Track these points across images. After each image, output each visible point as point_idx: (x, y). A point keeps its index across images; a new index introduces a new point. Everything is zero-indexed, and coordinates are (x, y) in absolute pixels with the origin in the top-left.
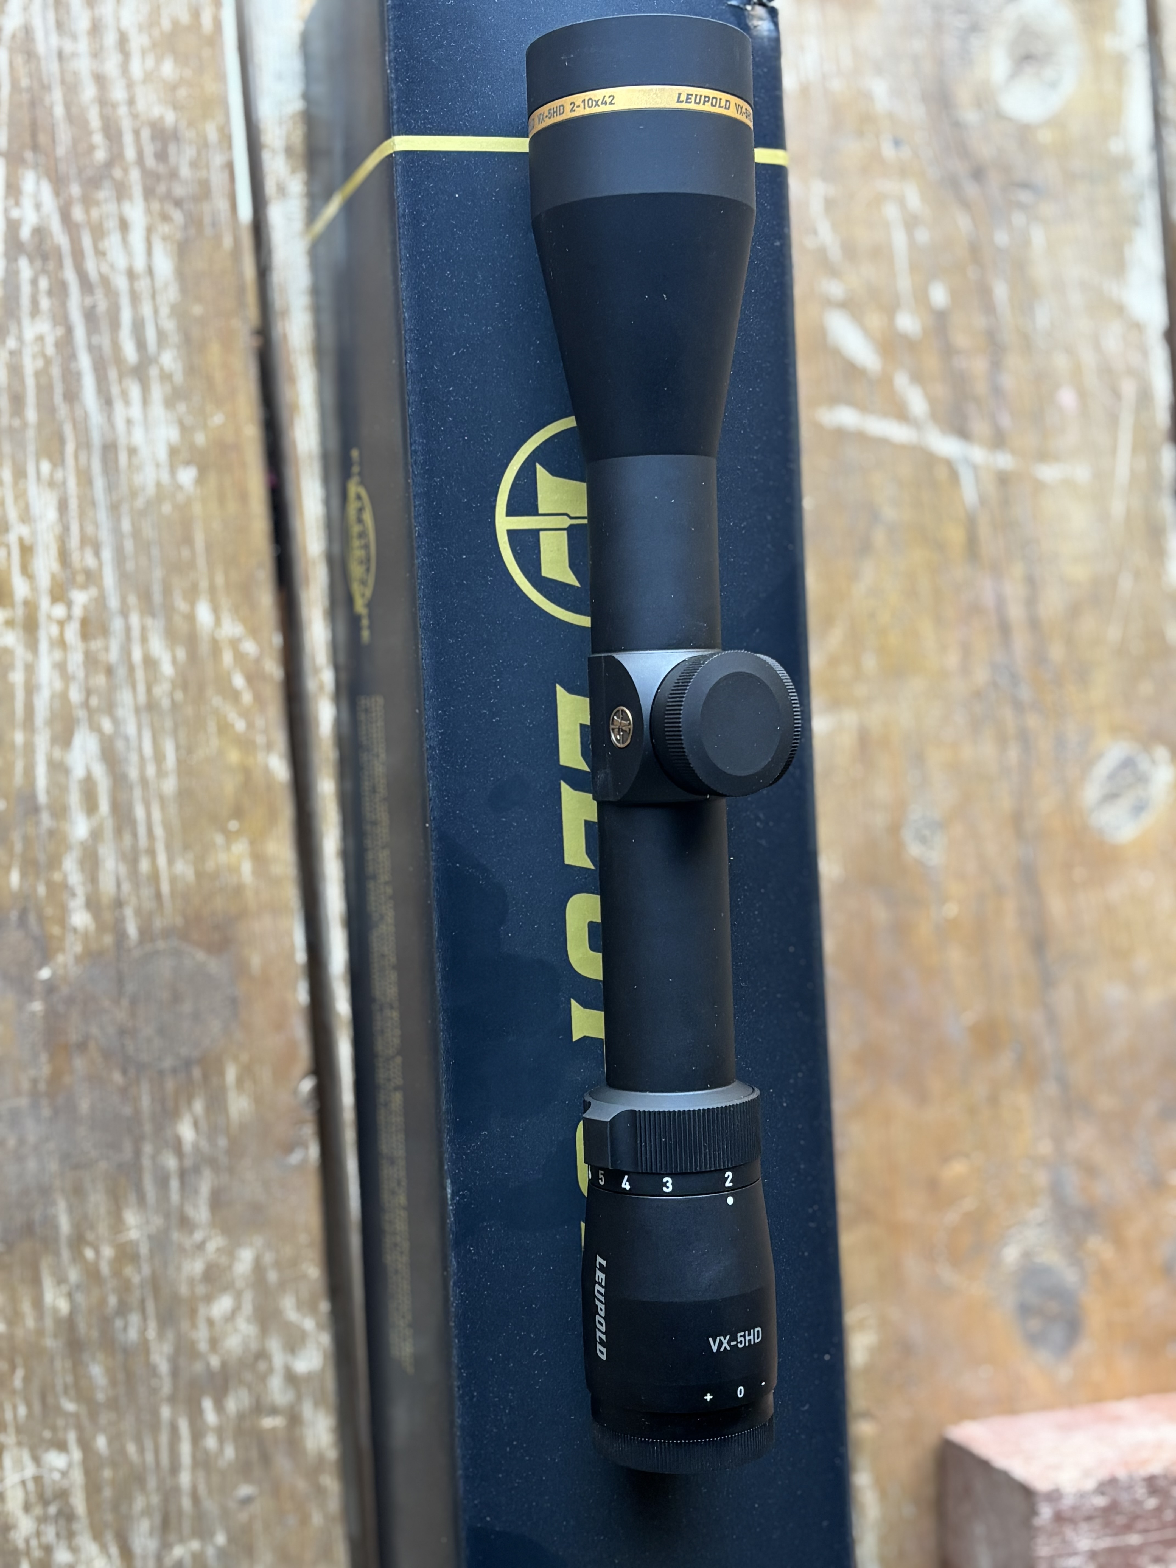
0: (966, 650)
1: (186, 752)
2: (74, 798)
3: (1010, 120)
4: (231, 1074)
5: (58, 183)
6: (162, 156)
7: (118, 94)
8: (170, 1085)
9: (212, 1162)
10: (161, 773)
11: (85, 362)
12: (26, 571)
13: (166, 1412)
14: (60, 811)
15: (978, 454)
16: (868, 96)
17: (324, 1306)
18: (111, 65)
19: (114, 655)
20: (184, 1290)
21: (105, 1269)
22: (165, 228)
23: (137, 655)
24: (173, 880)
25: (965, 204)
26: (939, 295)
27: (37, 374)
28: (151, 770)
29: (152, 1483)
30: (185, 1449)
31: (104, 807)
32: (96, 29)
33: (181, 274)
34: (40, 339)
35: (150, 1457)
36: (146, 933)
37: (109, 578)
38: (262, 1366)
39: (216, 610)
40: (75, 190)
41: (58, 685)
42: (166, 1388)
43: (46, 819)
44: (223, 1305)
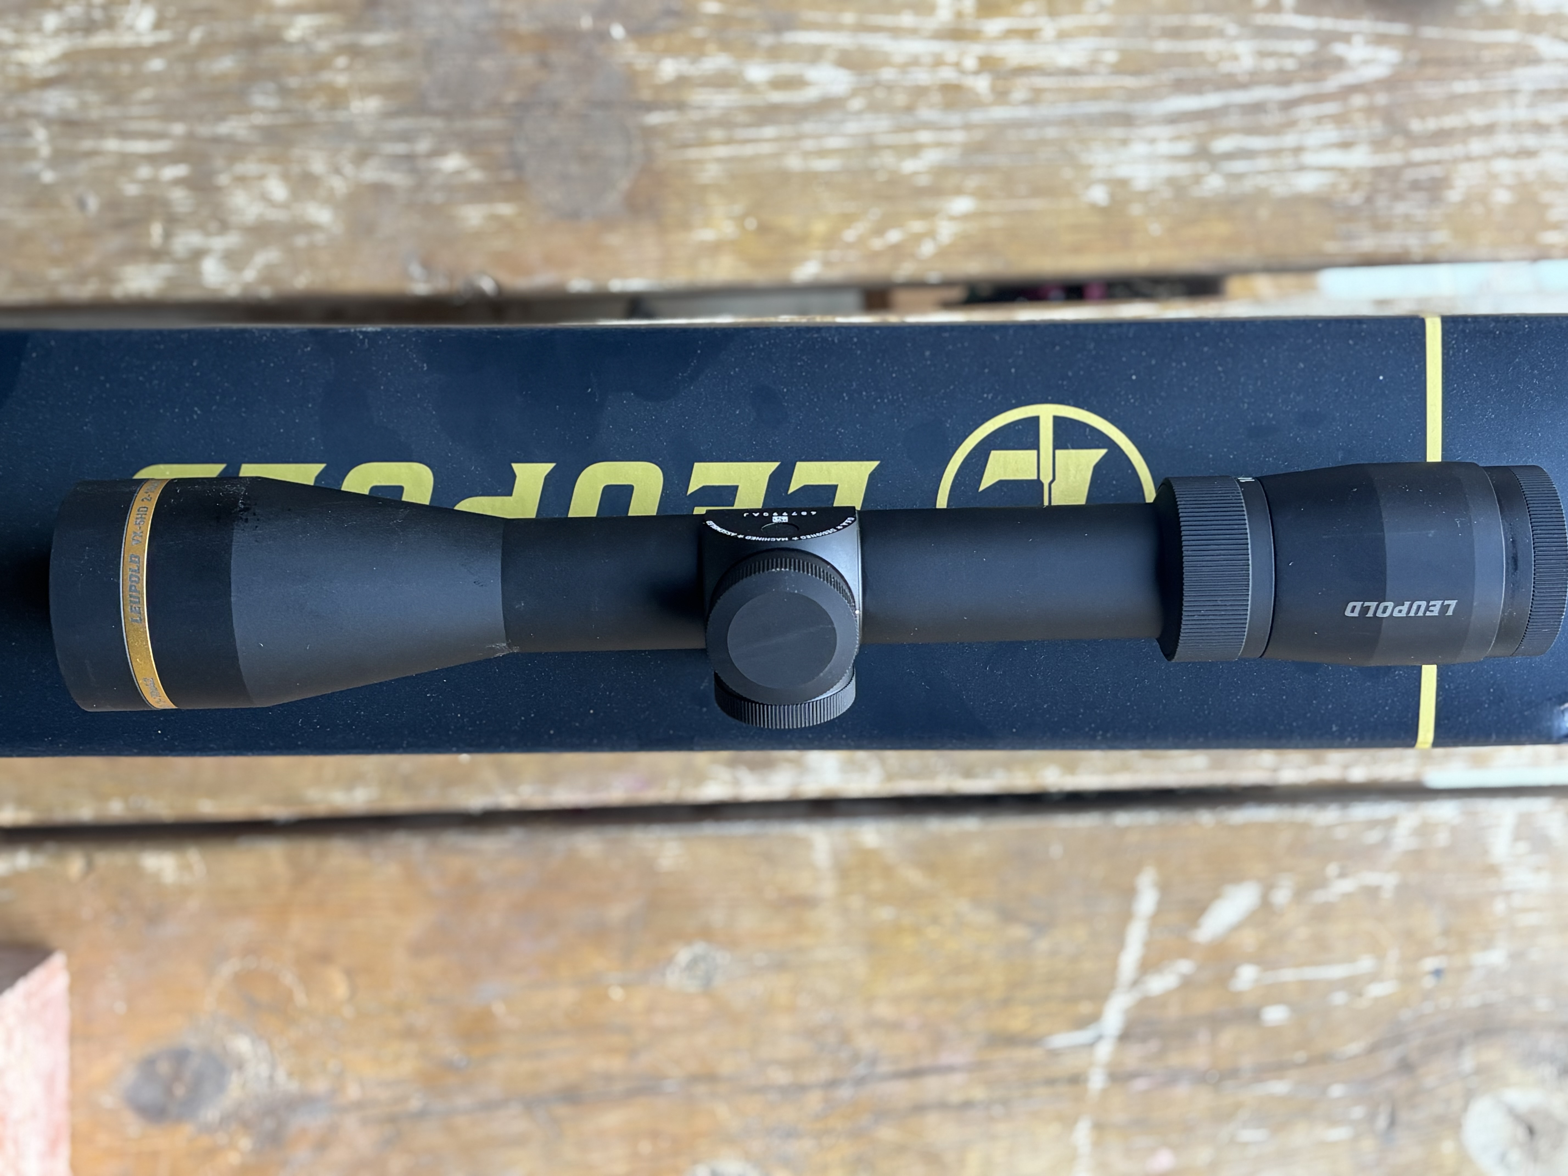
0: (895, 1027)
1: (826, 180)
2: (787, 69)
3: (1465, 1108)
4: (506, 209)
5: (1389, 84)
6: (1416, 186)
7: (1477, 146)
8: (499, 149)
9: (419, 187)
10: (806, 155)
11: (1212, 100)
12: (1009, 34)
13: (178, 129)
14: (774, 54)
15: (1104, 1051)
16: (1488, 945)
17: (266, 292)
18: (1504, 141)
19: (926, 113)
20: (297, 152)
21: (326, 76)
22: (1344, 185)
23: (924, 136)
24: (700, 162)
25: (1373, 1049)
26: (1275, 1015)
27: (1201, 55)
28: (809, 145)
29: (112, 112)
30: (140, 146)
31: (777, 97)
32: (1540, 128)
33: (1299, 200)
34: (1235, 58)
35: (136, 110)
36: (650, 132)
37: (1000, 113)
38: (213, 226)
39: (966, 217)
40: (1382, 99)
41: (898, 59)
42: (204, 130)
43: (767, 40)
44: (278, 190)
